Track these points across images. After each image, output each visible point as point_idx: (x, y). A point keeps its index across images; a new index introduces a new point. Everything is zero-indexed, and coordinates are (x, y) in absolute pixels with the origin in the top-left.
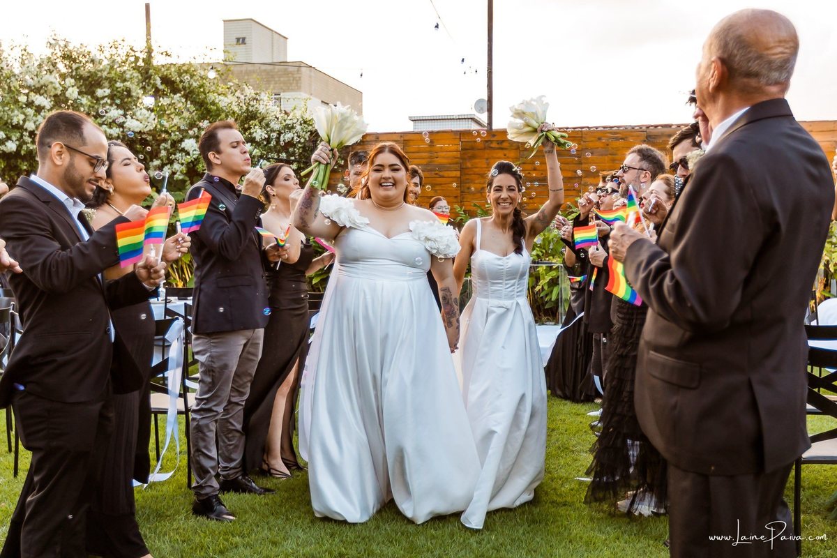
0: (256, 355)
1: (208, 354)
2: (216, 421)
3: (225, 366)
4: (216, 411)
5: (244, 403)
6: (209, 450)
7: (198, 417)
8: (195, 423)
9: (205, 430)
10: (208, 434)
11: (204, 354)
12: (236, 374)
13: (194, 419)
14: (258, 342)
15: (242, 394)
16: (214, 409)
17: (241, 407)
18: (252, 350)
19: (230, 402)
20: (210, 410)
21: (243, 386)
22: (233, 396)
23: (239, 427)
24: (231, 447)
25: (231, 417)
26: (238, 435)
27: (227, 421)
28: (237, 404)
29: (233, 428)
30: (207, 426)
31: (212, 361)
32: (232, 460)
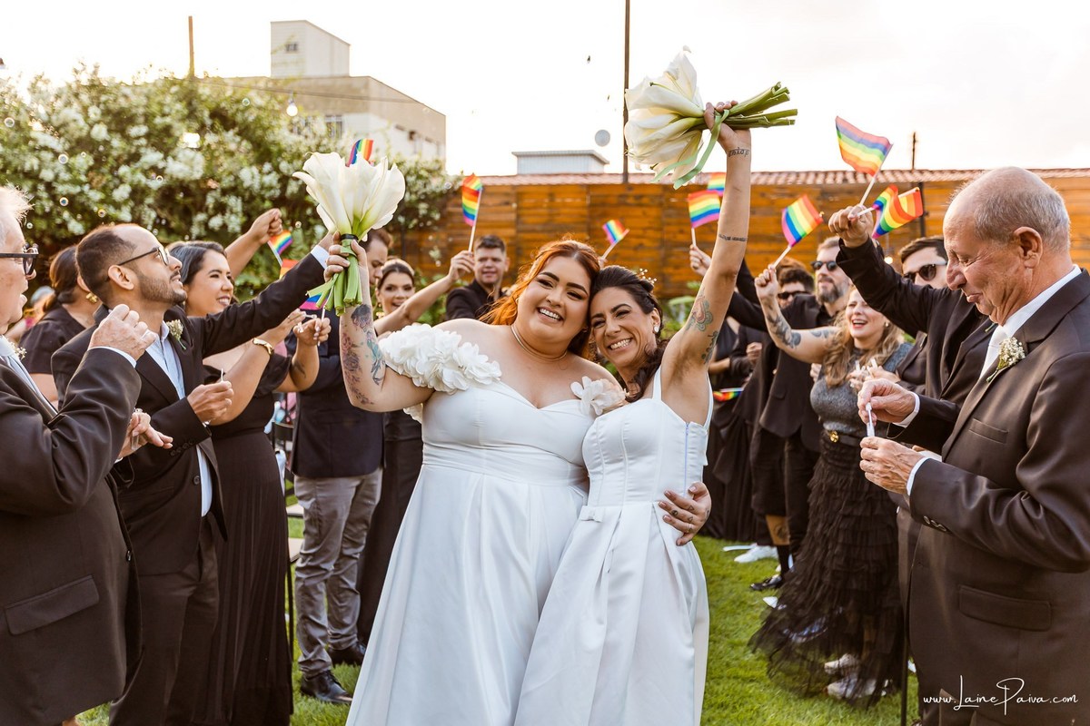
0: (373, 499)
1: (313, 500)
2: (326, 581)
3: (334, 514)
4: (325, 570)
5: (358, 556)
6: (318, 617)
7: (303, 576)
8: (301, 584)
9: (313, 593)
10: (316, 597)
11: (309, 500)
12: (349, 522)
13: (298, 579)
14: (375, 482)
15: (356, 545)
16: (323, 566)
17: (354, 561)
18: (367, 493)
19: (342, 556)
20: (317, 568)
21: (357, 535)
22: (346, 548)
23: (352, 585)
24: (343, 610)
25: (343, 574)
26: (351, 594)
27: (338, 578)
28: (351, 557)
29: (345, 586)
30: (315, 587)
31: (318, 509)
32: (344, 626)
